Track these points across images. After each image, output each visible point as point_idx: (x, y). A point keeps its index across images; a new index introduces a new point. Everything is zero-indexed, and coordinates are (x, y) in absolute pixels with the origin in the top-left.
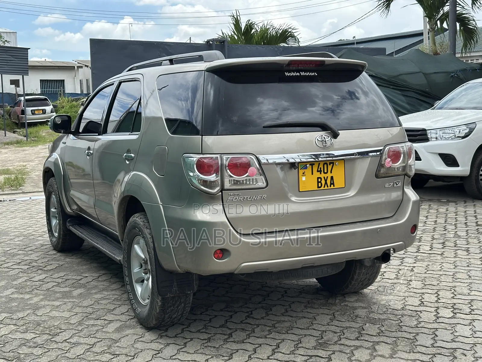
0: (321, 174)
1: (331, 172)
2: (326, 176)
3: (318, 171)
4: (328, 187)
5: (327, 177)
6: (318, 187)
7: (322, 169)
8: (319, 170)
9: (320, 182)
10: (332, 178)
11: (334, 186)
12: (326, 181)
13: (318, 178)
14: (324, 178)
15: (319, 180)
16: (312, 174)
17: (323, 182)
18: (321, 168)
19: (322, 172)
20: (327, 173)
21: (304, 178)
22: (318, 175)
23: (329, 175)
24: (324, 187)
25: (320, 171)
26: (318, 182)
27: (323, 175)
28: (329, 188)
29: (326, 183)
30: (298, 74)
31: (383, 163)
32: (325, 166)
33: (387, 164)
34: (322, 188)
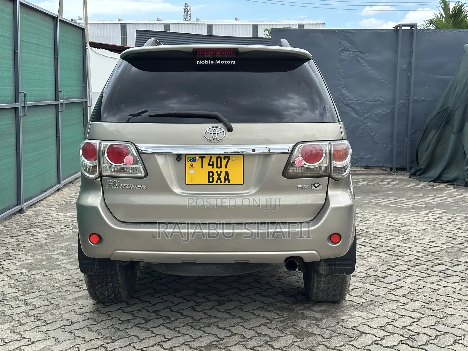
0: (213, 168)
1: (226, 167)
2: (219, 170)
3: (209, 165)
4: (221, 182)
5: (221, 172)
6: (209, 181)
7: (215, 163)
8: (211, 163)
9: (212, 176)
10: (227, 173)
11: (229, 182)
12: (219, 176)
13: (209, 172)
14: (217, 172)
15: (211, 174)
16: (202, 167)
17: (216, 177)
18: (213, 162)
19: (215, 167)
20: (221, 167)
21: (192, 171)
22: (210, 169)
23: (223, 170)
24: (217, 182)
25: (212, 165)
26: (209, 177)
27: (215, 170)
28: (223, 183)
29: (219, 178)
30: (212, 62)
31: (291, 162)
32: (219, 160)
33: (297, 163)
34: (214, 183)
